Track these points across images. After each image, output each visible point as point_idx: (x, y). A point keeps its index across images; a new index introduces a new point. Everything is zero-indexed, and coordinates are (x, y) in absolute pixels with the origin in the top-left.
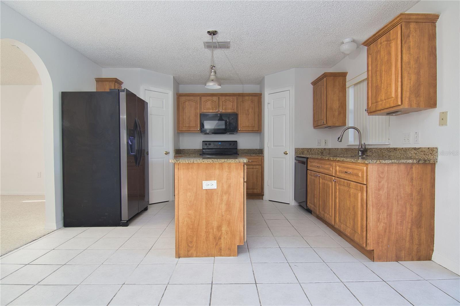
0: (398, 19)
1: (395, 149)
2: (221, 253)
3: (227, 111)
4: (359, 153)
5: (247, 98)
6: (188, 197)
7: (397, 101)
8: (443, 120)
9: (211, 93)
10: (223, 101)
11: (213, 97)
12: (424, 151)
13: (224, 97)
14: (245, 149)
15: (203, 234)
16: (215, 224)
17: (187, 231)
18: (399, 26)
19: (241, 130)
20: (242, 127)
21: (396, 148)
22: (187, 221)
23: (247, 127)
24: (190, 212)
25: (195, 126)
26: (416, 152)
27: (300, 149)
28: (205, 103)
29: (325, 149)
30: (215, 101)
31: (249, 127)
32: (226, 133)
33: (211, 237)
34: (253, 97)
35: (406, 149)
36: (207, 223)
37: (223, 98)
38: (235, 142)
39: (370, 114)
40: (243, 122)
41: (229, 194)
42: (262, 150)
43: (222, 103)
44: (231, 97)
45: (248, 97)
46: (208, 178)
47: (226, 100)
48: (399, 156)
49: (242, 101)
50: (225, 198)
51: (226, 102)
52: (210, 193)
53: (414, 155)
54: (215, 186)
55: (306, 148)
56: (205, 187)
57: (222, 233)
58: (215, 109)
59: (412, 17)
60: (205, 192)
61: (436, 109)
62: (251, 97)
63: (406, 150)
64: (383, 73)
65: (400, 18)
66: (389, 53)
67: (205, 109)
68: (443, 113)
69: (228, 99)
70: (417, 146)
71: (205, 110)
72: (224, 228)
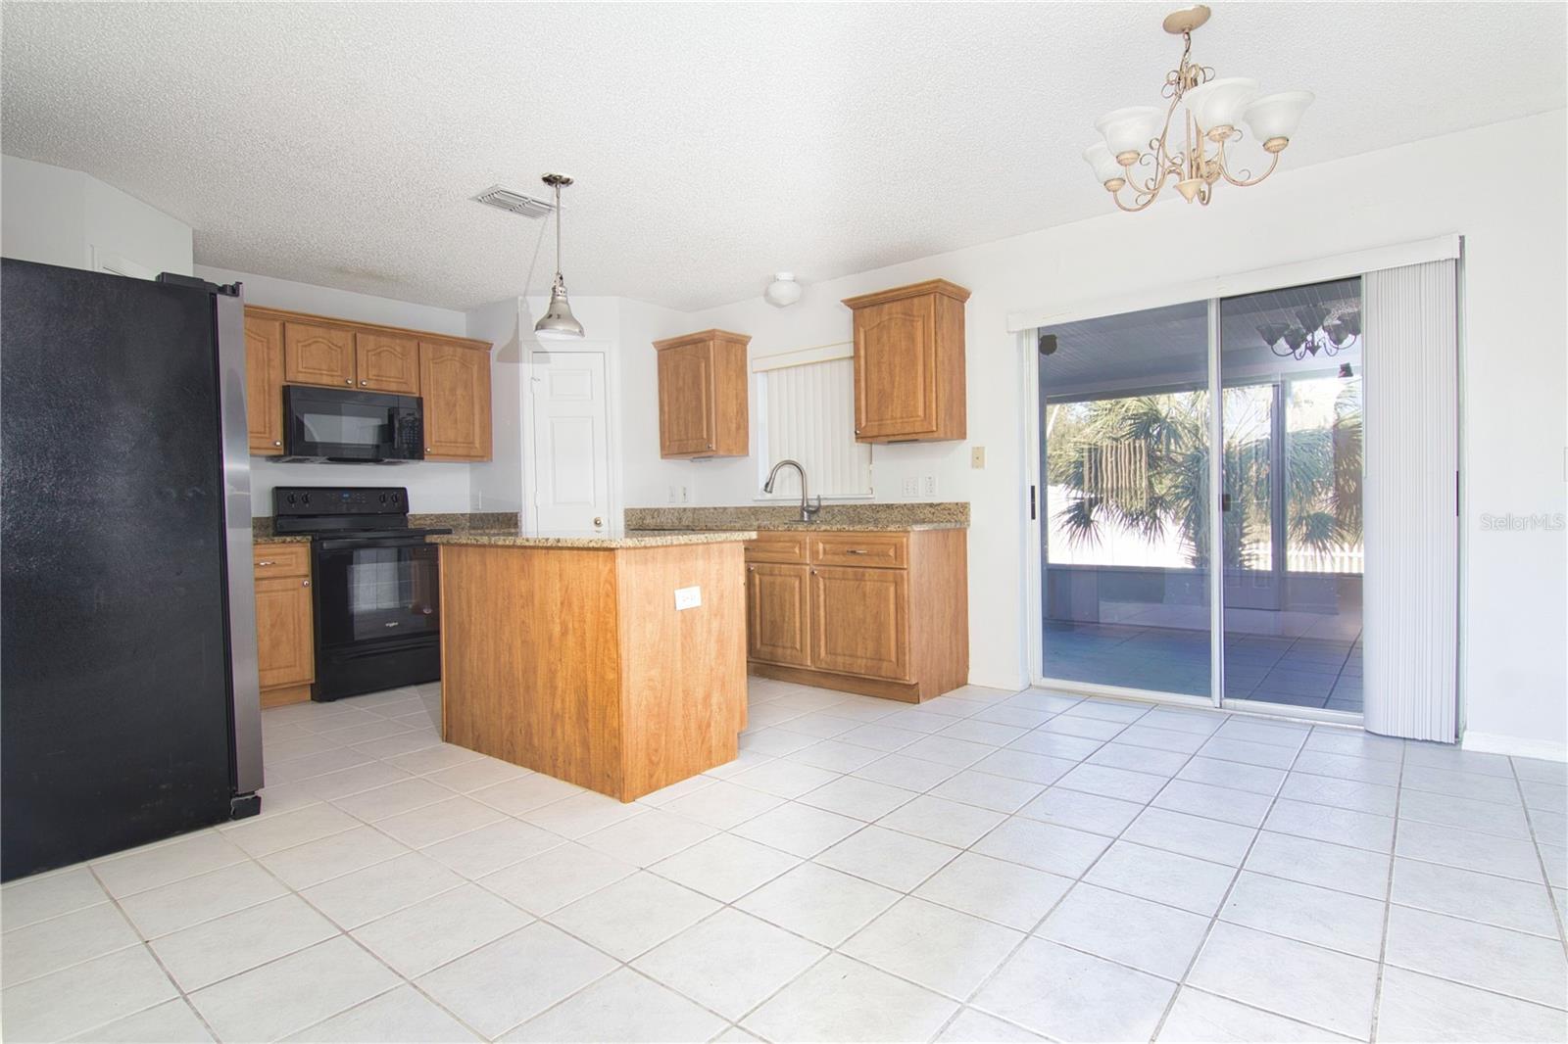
0: (932, 286)
1: (889, 507)
2: (710, 759)
3: (385, 386)
4: (802, 516)
5: (447, 350)
6: (648, 636)
7: (930, 423)
8: (978, 459)
9: (329, 316)
10: (368, 351)
11: (332, 331)
12: (950, 509)
13: (371, 337)
14: (427, 516)
15: (678, 723)
16: (700, 693)
17: (647, 723)
18: (932, 296)
19: (433, 452)
20: (434, 443)
21: (892, 505)
22: (646, 698)
23: (451, 442)
24: (653, 673)
25: (263, 430)
26: (933, 510)
27: (637, 510)
28: (300, 348)
29: (685, 509)
30: (340, 345)
31: (456, 442)
32: (382, 460)
33: (693, 725)
34: (467, 350)
35: (913, 505)
36: (686, 693)
37: (371, 341)
38: (401, 493)
39: (860, 440)
40: (435, 428)
41: (722, 617)
42: (516, 516)
43: (367, 356)
44: (398, 341)
45: (451, 349)
46: (685, 583)
47: (380, 347)
48: (899, 519)
49: (433, 359)
50: (715, 624)
51: (380, 353)
52: (689, 616)
53: (930, 516)
54: (697, 602)
55: (648, 509)
56: (680, 606)
57: (711, 711)
58: (339, 373)
59: (948, 288)
60: (679, 617)
61: (965, 441)
62: (459, 350)
63: (912, 508)
64: (898, 369)
65: (935, 285)
66: (911, 338)
67: (300, 369)
68: (978, 448)
69: (388, 346)
70: (936, 501)
71: (300, 374)
72: (715, 699)
